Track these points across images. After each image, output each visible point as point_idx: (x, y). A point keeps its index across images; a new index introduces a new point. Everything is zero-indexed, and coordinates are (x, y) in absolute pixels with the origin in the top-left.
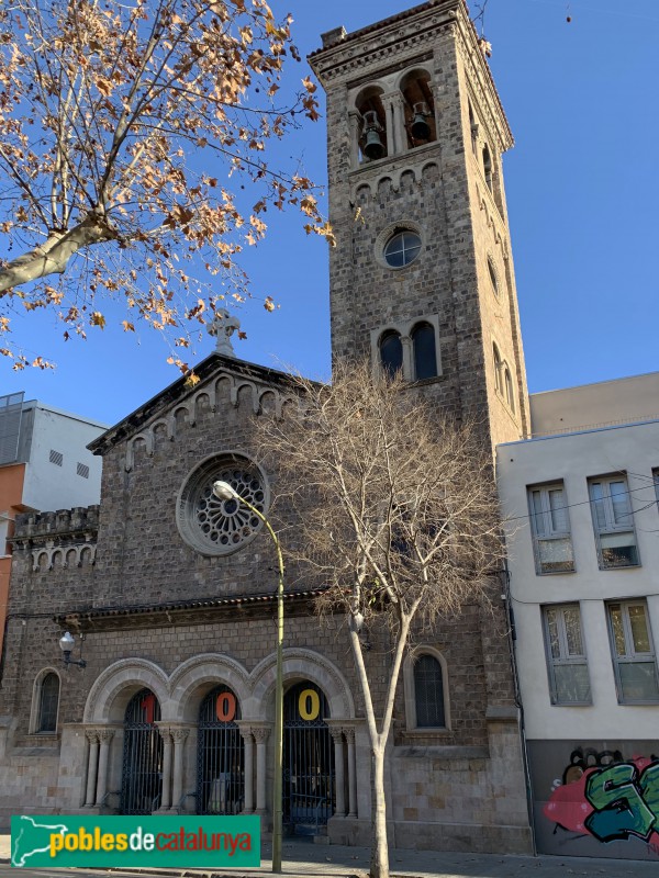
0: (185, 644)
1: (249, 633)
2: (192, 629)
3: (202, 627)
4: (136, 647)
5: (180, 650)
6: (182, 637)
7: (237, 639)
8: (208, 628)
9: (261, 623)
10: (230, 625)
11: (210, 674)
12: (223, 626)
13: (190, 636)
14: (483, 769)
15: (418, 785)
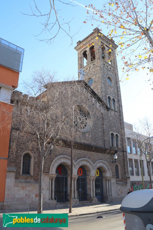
0: (78, 154)
1: (92, 155)
2: (80, 151)
3: (82, 151)
4: (65, 152)
5: (77, 156)
6: (77, 152)
7: (90, 156)
8: (83, 151)
9: (94, 153)
10: (88, 152)
11: (85, 163)
12: (87, 152)
13: (79, 152)
14: (127, 186)
15: (119, 189)
